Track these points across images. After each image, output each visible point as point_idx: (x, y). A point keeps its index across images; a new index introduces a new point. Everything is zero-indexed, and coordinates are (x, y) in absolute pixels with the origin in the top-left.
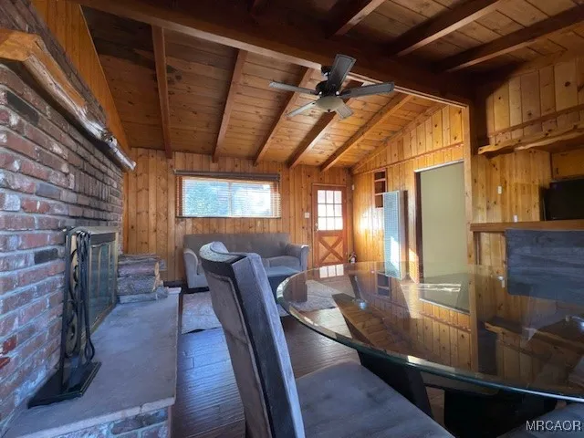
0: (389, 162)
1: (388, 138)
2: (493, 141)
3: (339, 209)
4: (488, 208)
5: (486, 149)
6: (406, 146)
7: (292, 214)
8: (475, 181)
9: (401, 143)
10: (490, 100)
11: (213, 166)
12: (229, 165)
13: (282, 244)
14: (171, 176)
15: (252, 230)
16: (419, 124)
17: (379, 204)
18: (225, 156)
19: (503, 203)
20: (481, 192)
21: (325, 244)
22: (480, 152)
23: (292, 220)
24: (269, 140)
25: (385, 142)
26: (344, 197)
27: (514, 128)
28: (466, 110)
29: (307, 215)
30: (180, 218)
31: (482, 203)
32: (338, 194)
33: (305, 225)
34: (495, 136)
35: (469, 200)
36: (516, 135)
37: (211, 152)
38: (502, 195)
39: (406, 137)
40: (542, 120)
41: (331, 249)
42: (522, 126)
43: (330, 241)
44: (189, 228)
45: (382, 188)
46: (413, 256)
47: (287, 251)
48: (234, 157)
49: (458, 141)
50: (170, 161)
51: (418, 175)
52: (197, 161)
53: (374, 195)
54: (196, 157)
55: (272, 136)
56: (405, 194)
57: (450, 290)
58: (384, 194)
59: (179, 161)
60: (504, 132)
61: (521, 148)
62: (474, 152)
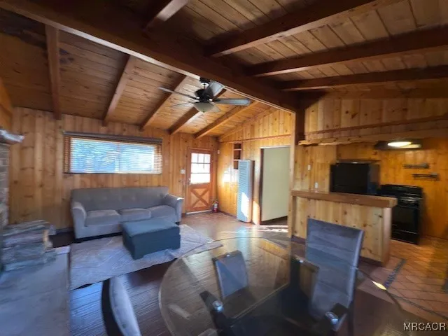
0: (245, 138)
1: (244, 121)
2: (307, 137)
3: (207, 167)
4: (302, 179)
5: (303, 142)
6: (256, 129)
7: (171, 171)
8: (296, 162)
9: (253, 126)
10: (307, 111)
11: (103, 130)
12: (117, 129)
13: (162, 195)
14: (60, 136)
15: (137, 184)
16: (265, 116)
17: (236, 167)
18: (114, 121)
19: (310, 176)
20: (299, 169)
21: (196, 194)
22: (300, 144)
23: (171, 175)
24: (155, 115)
25: (242, 124)
26: (212, 159)
27: (319, 132)
28: (294, 115)
29: (183, 172)
30: (68, 174)
31: (299, 176)
32: (207, 157)
33: (181, 179)
34: (309, 135)
35: (292, 173)
36: (320, 136)
37: (102, 116)
38: (310, 171)
39: (256, 123)
40: (334, 131)
41: (200, 198)
42: (323, 132)
43: (200, 191)
44: (77, 182)
45: (238, 156)
46: (256, 206)
47: (166, 201)
48: (122, 122)
49: (288, 133)
50: (60, 123)
51: (262, 151)
52: (87, 124)
53: (233, 160)
54: (86, 120)
55: (157, 112)
56: (253, 163)
57: (277, 231)
58: (240, 161)
59: (68, 122)
60: (313, 133)
61: (322, 144)
62: (297, 143)
